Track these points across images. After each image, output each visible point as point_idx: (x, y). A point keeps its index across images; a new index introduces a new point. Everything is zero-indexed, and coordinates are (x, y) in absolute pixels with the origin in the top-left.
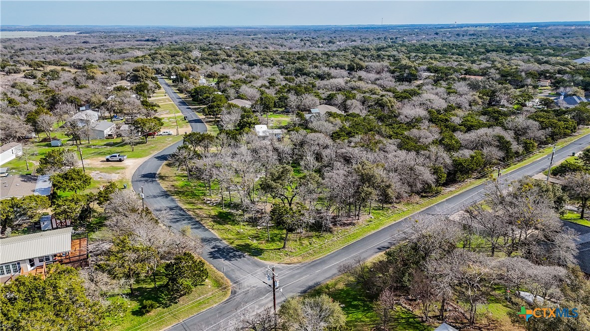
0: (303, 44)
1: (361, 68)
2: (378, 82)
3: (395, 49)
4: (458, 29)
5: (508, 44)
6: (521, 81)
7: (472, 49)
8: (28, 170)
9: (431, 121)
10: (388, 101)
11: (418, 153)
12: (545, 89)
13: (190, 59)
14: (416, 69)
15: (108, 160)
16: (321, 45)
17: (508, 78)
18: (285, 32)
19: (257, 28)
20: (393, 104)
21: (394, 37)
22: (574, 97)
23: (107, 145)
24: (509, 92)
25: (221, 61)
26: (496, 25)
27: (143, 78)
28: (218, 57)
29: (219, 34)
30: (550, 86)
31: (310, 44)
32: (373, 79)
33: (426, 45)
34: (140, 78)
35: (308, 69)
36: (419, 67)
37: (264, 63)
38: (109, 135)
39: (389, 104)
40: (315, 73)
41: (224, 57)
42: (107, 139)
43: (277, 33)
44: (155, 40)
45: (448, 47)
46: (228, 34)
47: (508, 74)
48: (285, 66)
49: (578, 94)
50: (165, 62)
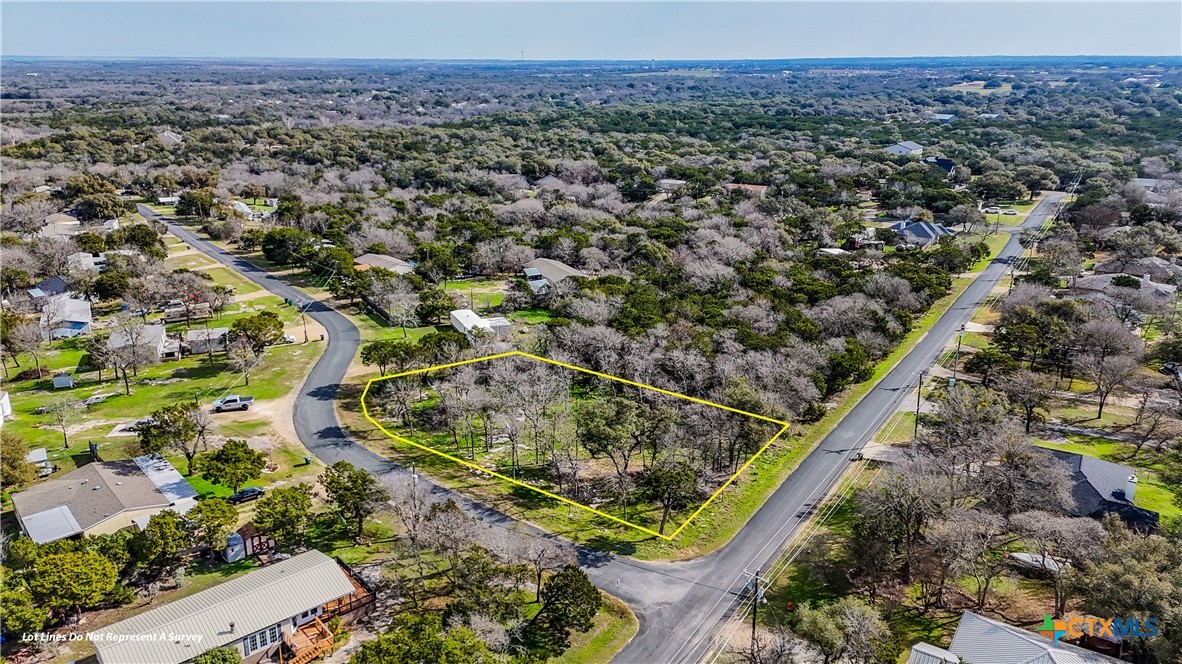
0: (385, 108)
1: (547, 171)
2: (597, 202)
3: (576, 123)
4: (659, 74)
5: (762, 110)
6: (831, 196)
7: (709, 122)
8: (67, 447)
9: (744, 284)
10: (656, 249)
11: (775, 353)
12: (867, 207)
13: (162, 150)
14: (647, 171)
15: (218, 410)
16: (420, 109)
17: (810, 190)
18: (326, 77)
19: (256, 65)
20: (665, 254)
21: (557, 93)
22: (922, 223)
23: (178, 375)
24: (828, 219)
25: (238, 155)
26: (722, 65)
27: (107, 208)
28: (229, 145)
29: (177, 81)
30: (873, 200)
31: (400, 108)
32: (584, 196)
33: (627, 113)
34: (101, 207)
35: (444, 174)
36: (652, 168)
37: (338, 158)
38: (168, 355)
39: (659, 255)
40: (464, 182)
41: (242, 145)
42: (164, 361)
43: (310, 79)
44: (26, 96)
45: (666, 117)
46: (198, 81)
47: (806, 183)
48: (384, 164)
49: (925, 218)
50: (102, 157)
